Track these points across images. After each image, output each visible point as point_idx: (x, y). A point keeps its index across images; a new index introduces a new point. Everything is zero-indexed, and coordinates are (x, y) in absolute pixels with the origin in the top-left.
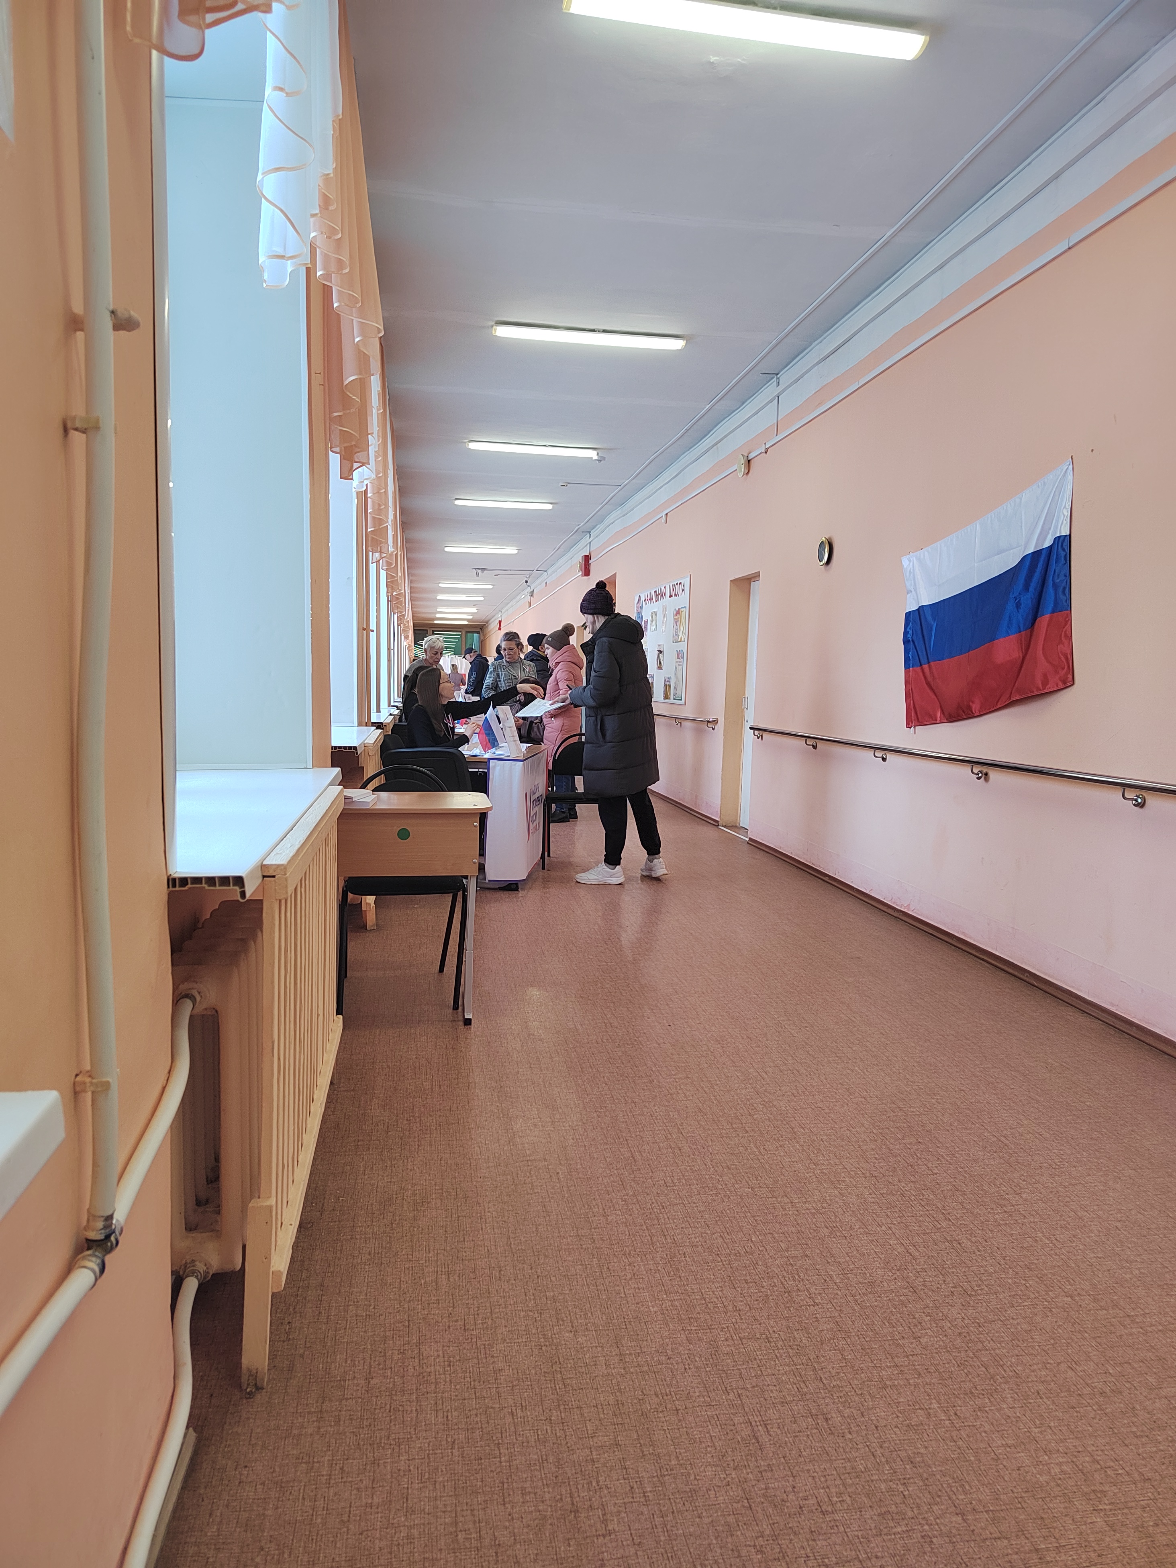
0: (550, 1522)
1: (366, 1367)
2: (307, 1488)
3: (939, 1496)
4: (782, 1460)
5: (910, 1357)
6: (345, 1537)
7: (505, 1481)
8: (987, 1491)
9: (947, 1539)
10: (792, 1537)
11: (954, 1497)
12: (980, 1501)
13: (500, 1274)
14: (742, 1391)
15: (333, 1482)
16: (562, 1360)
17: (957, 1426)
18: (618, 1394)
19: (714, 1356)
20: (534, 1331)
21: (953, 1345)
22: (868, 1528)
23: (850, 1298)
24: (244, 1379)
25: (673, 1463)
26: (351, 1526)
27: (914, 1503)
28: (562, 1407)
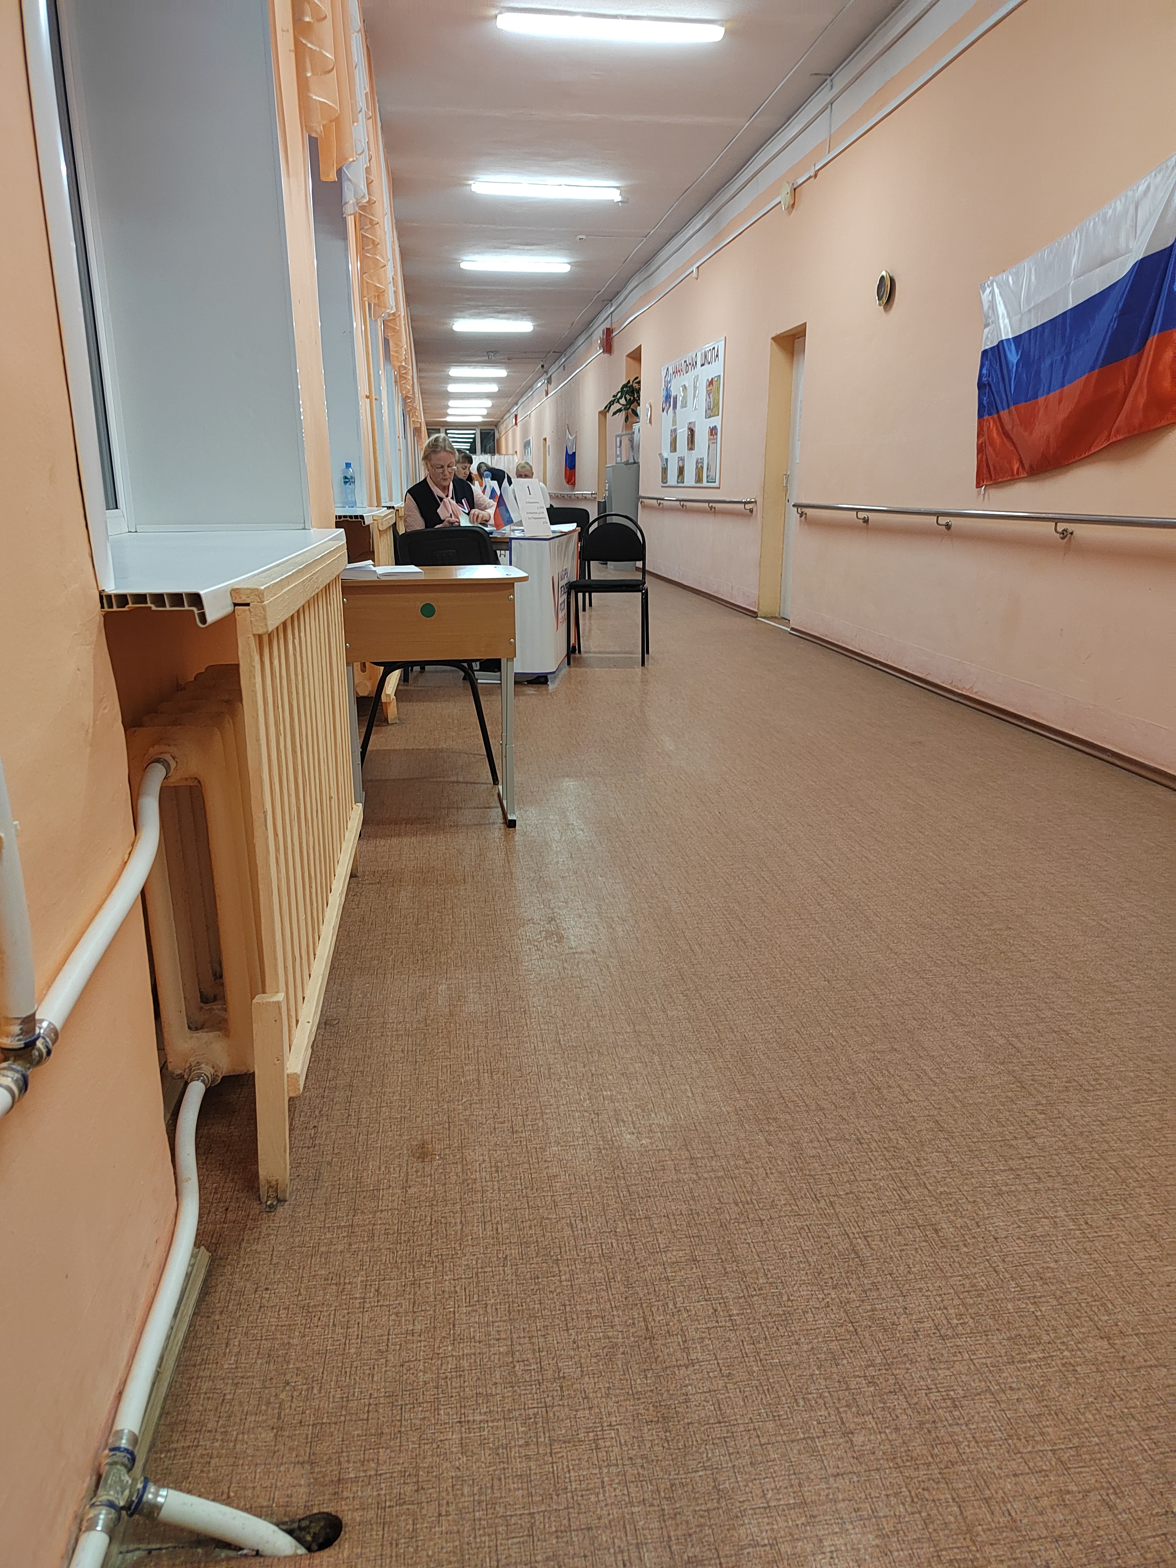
0: (621, 1350)
1: (402, 1175)
2: (338, 1314)
3: (1078, 1317)
4: (889, 1278)
5: (1027, 1160)
6: (383, 1370)
7: (567, 1303)
8: (1134, 1310)
9: (1094, 1368)
10: (908, 1365)
11: (1096, 1319)
12: (1127, 1322)
13: (549, 1072)
14: (835, 1198)
15: (367, 1305)
16: (624, 1164)
17: (1090, 1236)
18: (691, 1202)
19: (798, 1160)
20: (591, 1133)
21: (1075, 1146)
22: (998, 1354)
23: (949, 1095)
24: (263, 1191)
25: (761, 1281)
26: (390, 1357)
27: (1048, 1326)
28: (628, 1218)
